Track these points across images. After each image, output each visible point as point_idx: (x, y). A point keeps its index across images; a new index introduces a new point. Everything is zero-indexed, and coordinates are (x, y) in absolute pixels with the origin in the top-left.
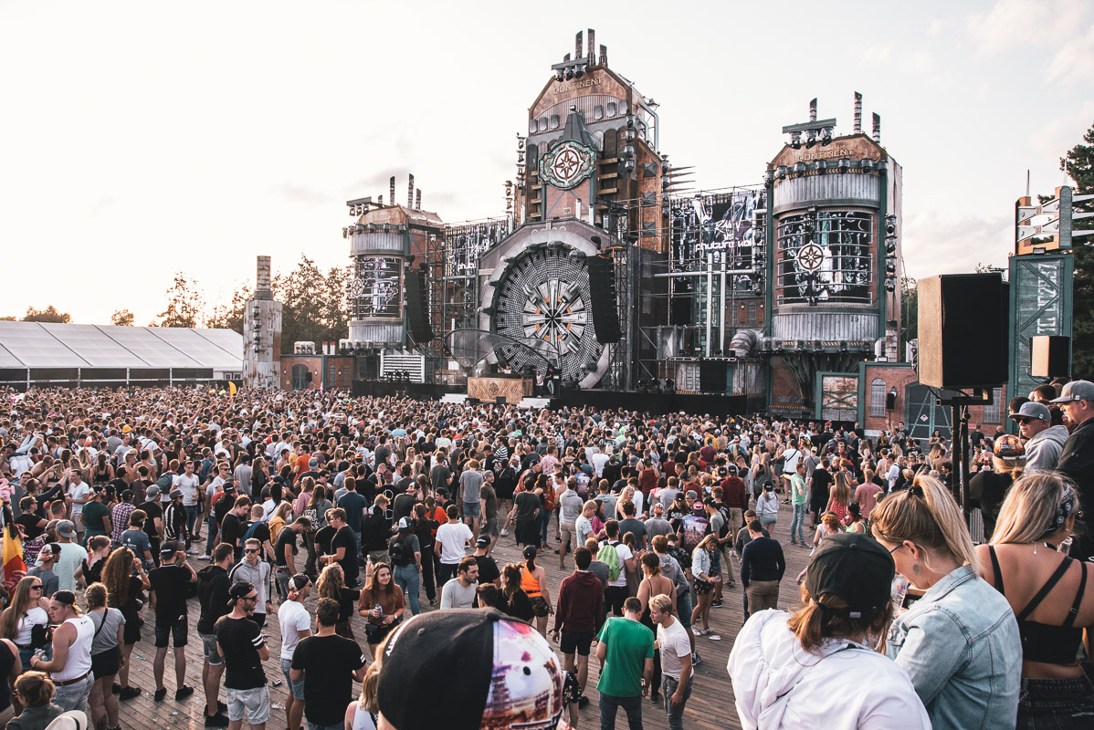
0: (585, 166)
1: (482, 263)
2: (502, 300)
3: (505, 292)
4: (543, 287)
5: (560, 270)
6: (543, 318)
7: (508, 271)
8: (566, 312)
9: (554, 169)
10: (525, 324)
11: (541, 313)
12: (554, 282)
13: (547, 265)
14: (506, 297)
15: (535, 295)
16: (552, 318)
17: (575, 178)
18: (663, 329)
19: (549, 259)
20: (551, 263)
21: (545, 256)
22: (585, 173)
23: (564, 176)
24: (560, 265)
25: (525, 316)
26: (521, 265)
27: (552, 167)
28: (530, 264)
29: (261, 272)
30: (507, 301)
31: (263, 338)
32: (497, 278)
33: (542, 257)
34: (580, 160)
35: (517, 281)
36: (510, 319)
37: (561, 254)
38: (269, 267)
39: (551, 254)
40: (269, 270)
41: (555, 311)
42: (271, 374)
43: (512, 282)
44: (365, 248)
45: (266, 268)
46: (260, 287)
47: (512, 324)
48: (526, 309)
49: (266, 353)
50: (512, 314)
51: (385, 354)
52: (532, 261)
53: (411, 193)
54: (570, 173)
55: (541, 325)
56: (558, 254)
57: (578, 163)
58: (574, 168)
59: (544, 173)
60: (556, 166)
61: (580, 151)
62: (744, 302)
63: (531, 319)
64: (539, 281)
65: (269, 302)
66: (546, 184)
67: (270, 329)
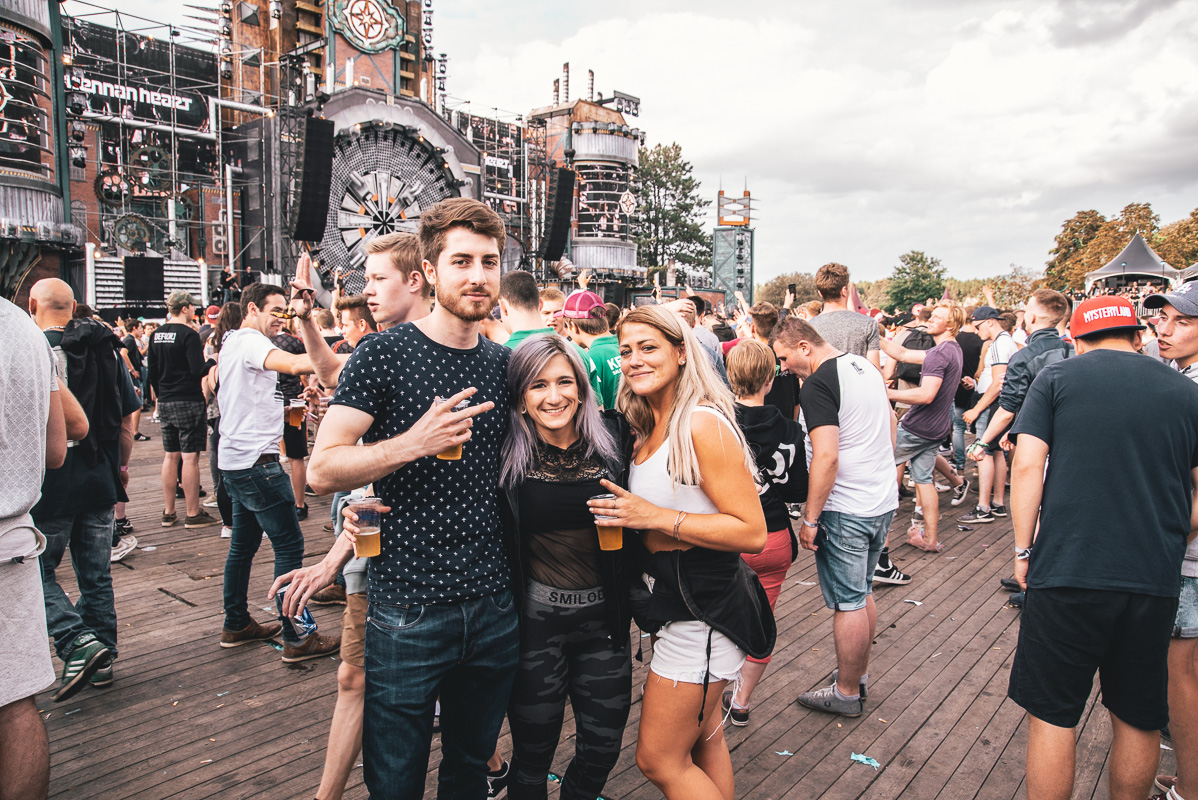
0: (391, 32)
5: (394, 161)
6: (368, 222)
8: (399, 217)
9: (349, 16)
11: (367, 213)
12: (383, 176)
13: (379, 150)
16: (385, 223)
17: (378, 42)
19: (382, 144)
20: (384, 150)
21: (376, 137)
22: (390, 41)
23: (364, 34)
24: (395, 155)
27: (347, 12)
28: (355, 143)
33: (372, 138)
34: (384, 22)
37: (399, 141)
39: (385, 138)
48: (344, 205)
54: (372, 33)
55: (367, 230)
56: (394, 141)
57: (382, 24)
58: (377, 27)
59: (335, 14)
60: (352, 14)
61: (384, 10)
63: (354, 220)
64: (363, 170)
66: (338, 33)
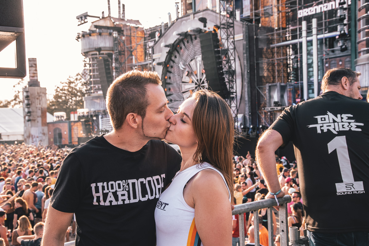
1: (155, 50)
2: (168, 74)
3: (170, 69)
4: (192, 63)
7: (170, 54)
10: (183, 90)
14: (170, 72)
15: (187, 69)
18: (270, 87)
25: (183, 85)
26: (178, 49)
29: (31, 68)
30: (171, 75)
31: (33, 112)
32: (163, 59)
35: (176, 60)
36: (174, 88)
38: (36, 65)
40: (36, 67)
41: (201, 80)
42: (41, 135)
43: (174, 62)
44: (88, 47)
45: (34, 66)
46: (31, 78)
47: (175, 91)
49: (36, 121)
50: (175, 85)
51: (102, 118)
52: (184, 45)
53: (119, 7)
62: (342, 58)
65: (36, 88)
67: (39, 106)
